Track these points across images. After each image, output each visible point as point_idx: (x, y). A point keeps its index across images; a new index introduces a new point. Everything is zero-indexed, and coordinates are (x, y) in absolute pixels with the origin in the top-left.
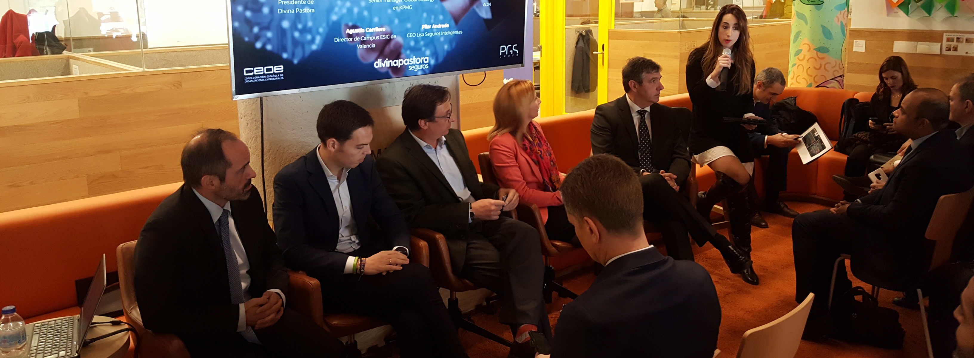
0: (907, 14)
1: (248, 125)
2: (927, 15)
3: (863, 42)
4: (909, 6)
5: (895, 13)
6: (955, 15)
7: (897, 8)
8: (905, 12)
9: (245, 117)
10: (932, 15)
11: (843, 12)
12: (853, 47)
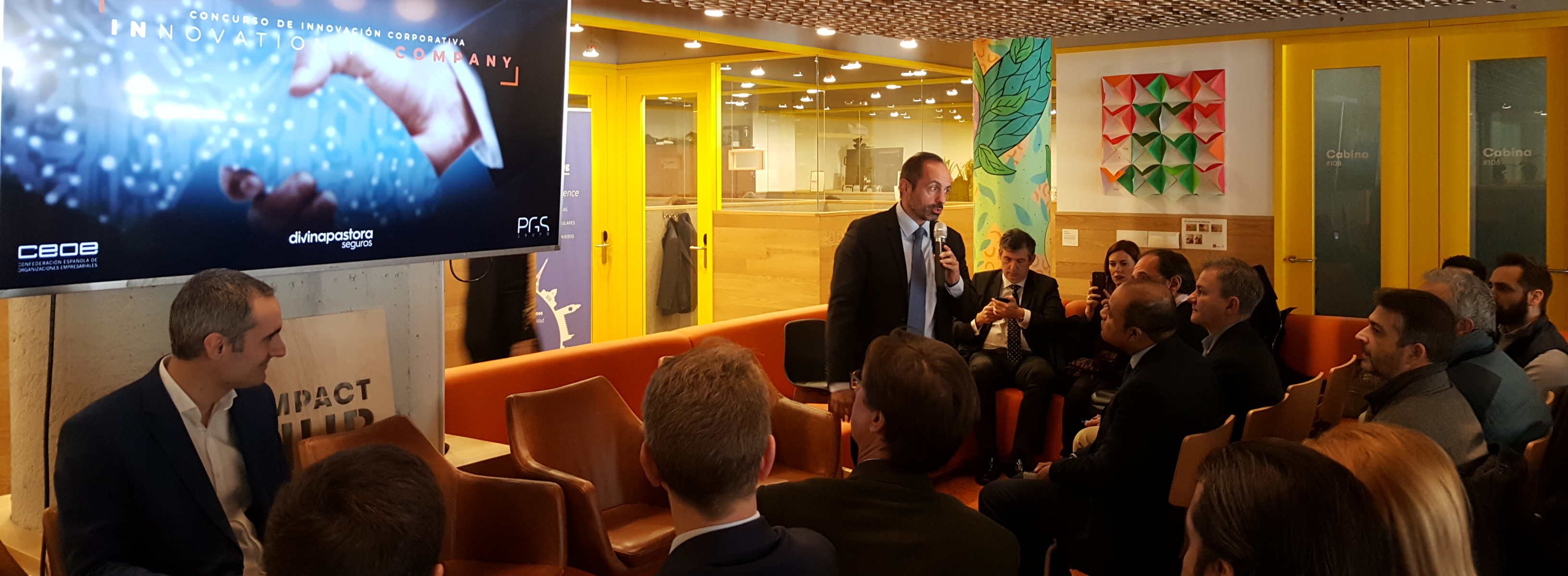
0: (1131, 191)
1: (24, 353)
2: (1157, 192)
3: (1075, 233)
4: (1133, 180)
5: (1115, 189)
6: (1195, 193)
7: (1117, 182)
8: (1128, 189)
9: (21, 339)
10: (1164, 194)
11: (1043, 185)
12: (1061, 239)
